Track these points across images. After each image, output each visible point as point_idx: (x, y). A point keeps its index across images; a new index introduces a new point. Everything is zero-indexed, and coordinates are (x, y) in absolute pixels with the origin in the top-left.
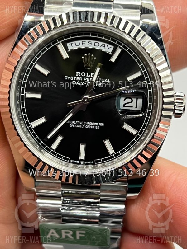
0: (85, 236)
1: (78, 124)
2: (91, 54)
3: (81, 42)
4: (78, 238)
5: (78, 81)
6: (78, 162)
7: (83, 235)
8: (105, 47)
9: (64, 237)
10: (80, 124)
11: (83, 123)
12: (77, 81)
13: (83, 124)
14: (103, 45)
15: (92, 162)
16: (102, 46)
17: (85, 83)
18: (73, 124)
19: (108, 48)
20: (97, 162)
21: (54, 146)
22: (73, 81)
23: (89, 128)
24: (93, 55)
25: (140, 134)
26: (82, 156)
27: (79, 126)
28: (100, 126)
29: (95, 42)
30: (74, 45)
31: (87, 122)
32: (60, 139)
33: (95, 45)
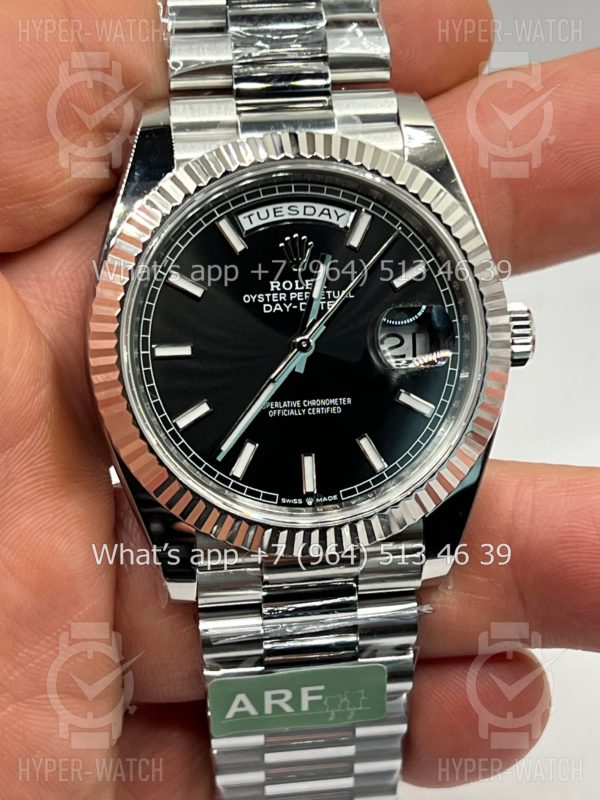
0: (323, 700)
1: (290, 408)
2: (300, 236)
3: (270, 208)
4: (305, 707)
5: (276, 303)
6: (300, 501)
7: (319, 697)
8: (329, 214)
9: (268, 710)
10: (293, 408)
11: (301, 404)
12: (273, 304)
13: (302, 407)
14: (326, 212)
15: (335, 497)
16: (322, 213)
17: (295, 307)
18: (277, 409)
19: (338, 218)
20: (345, 494)
21: (239, 470)
22: (265, 305)
23: (317, 415)
24: (304, 237)
25: (440, 412)
26: (310, 484)
27: (292, 412)
28: (342, 406)
29: (305, 207)
30: (254, 218)
31: (310, 399)
32: (249, 449)
33: (307, 212)
